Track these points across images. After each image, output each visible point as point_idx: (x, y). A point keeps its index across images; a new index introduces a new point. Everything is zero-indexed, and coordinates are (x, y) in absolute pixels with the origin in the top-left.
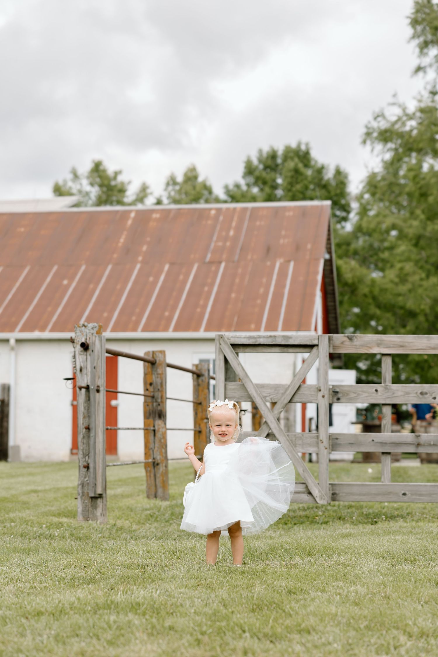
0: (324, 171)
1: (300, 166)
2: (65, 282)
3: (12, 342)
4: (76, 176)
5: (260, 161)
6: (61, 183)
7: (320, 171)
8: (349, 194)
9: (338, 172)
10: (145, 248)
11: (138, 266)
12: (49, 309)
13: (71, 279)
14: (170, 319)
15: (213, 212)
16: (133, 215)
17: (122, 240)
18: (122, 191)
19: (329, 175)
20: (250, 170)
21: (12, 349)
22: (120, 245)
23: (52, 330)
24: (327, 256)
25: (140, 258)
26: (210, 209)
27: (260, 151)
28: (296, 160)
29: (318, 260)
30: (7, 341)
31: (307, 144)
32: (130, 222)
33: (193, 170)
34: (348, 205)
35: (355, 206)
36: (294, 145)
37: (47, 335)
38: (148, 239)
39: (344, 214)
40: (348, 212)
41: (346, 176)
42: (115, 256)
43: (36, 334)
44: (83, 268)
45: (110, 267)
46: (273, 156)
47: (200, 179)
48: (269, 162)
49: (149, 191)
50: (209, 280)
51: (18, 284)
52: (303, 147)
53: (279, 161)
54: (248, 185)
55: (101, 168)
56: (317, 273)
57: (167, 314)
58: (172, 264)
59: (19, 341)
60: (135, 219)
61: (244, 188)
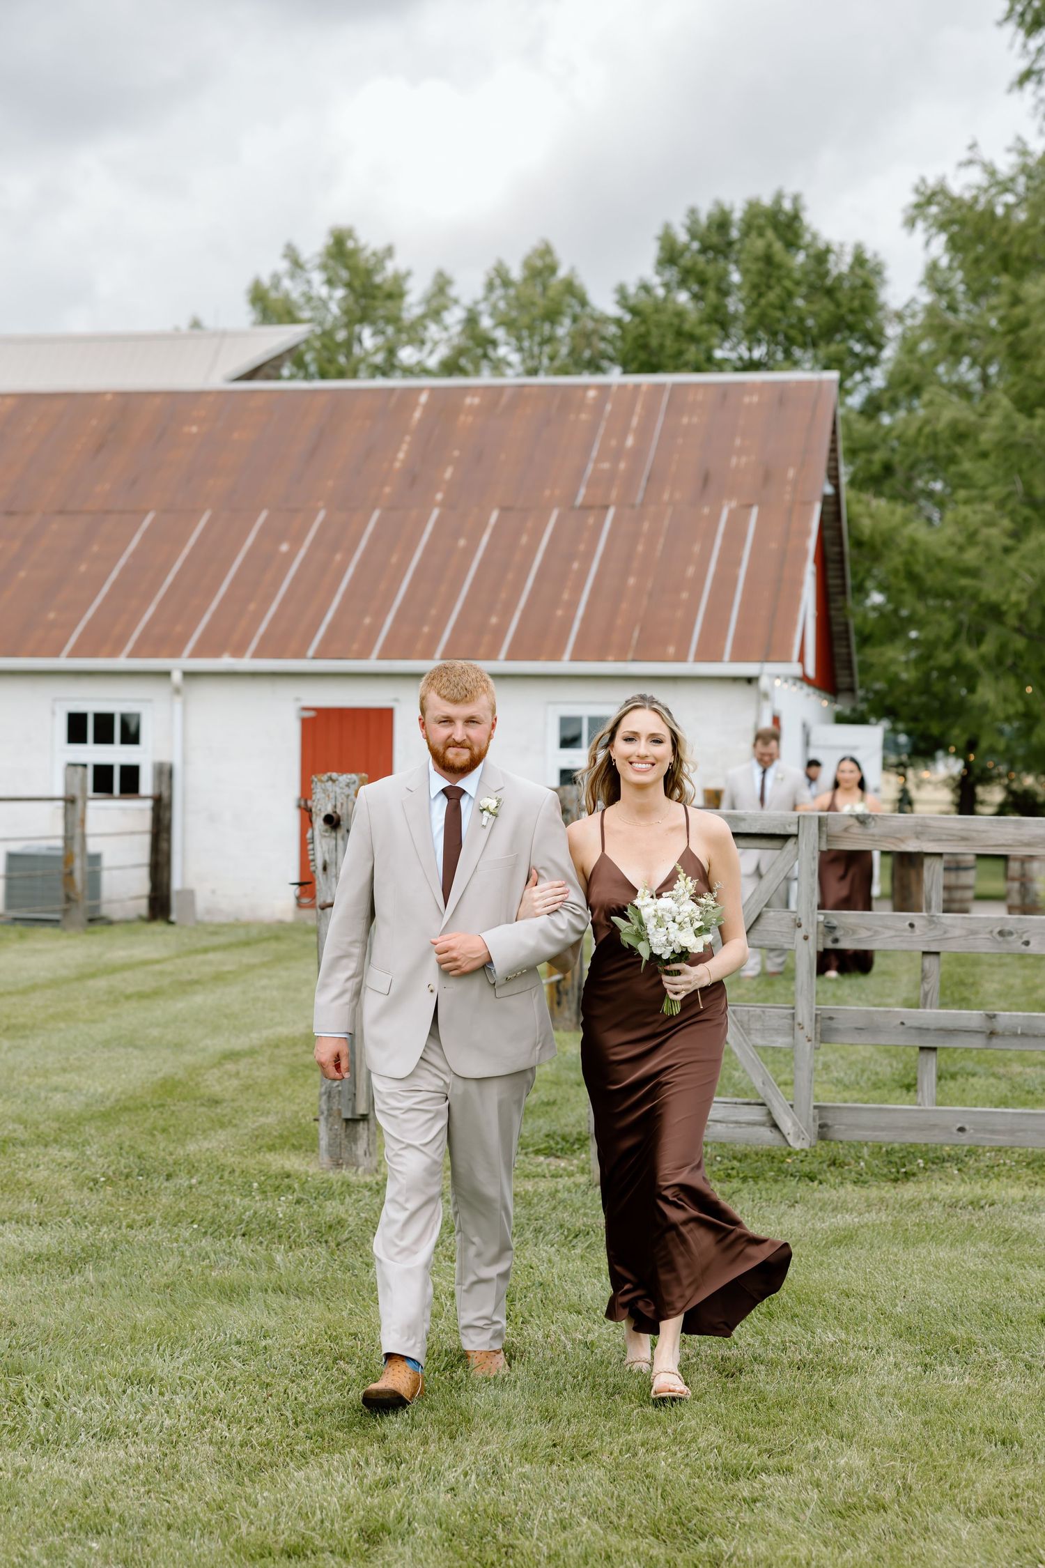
0: (832, 258)
1: (778, 246)
2: (284, 548)
3: (177, 676)
4: (297, 264)
5: (693, 235)
6: (266, 281)
7: (821, 257)
8: (882, 308)
9: (860, 260)
10: (448, 473)
11: (436, 513)
12: (252, 607)
13: (297, 542)
14: (500, 632)
15: (592, 394)
16: (423, 398)
17: (401, 455)
18: (395, 294)
19: (840, 265)
20: (670, 256)
21: (177, 691)
22: (397, 465)
23: (257, 655)
24: (829, 490)
25: (439, 496)
26: (586, 387)
27: (693, 212)
28: (770, 234)
29: (809, 504)
30: (167, 674)
31: (796, 199)
32: (417, 414)
33: (546, 251)
34: (881, 332)
35: (893, 331)
36: (767, 201)
37: (246, 663)
38: (456, 453)
39: (871, 351)
40: (880, 347)
41: (878, 271)
42: (387, 490)
43: (226, 662)
44: (321, 515)
45: (376, 514)
46: (722, 223)
47: (562, 273)
48: (715, 239)
49: (453, 292)
50: (582, 547)
51: (186, 551)
52: (787, 205)
53: (735, 234)
54: (666, 285)
55: (350, 244)
56: (807, 534)
57: (494, 620)
58: (504, 509)
59: (189, 675)
60: (428, 407)
61: (660, 292)
